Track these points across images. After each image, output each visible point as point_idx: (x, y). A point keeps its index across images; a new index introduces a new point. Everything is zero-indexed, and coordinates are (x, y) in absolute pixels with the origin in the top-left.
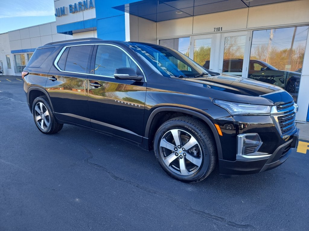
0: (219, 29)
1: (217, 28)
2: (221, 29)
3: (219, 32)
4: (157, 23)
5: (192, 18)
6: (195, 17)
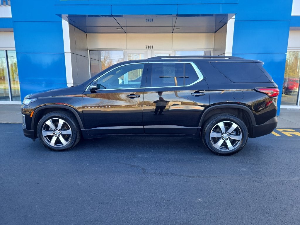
0: (150, 47)
1: (148, 46)
2: (151, 47)
3: (150, 49)
4: (88, 34)
5: (125, 34)
6: (128, 34)
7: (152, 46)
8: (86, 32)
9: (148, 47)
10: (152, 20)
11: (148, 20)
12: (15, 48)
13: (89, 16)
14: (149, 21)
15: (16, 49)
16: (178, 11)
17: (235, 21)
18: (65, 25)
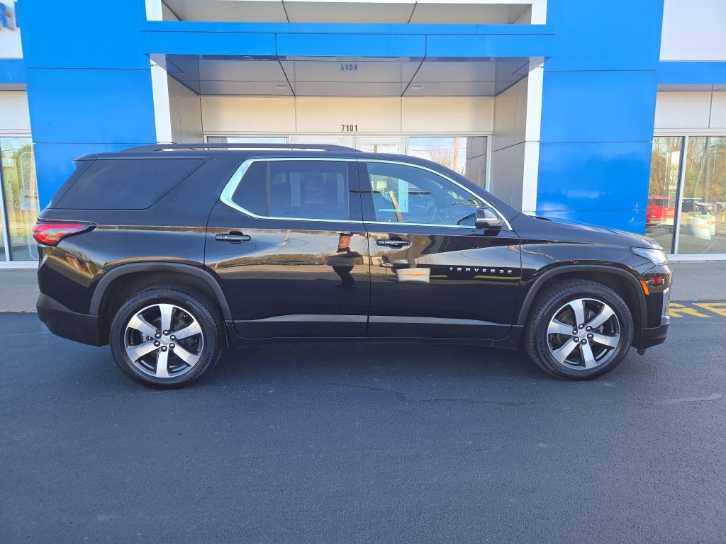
0: (350, 128)
1: (347, 126)
2: (354, 128)
3: (352, 134)
4: (202, 98)
5: (292, 99)
6: (298, 99)
7: (356, 126)
8: (198, 94)
9: (346, 128)
10: (354, 67)
11: (345, 67)
12: (30, 132)
13: (206, 57)
14: (347, 68)
15: (33, 133)
16: (426, 50)
17: (544, 71)
18: (159, 76)
